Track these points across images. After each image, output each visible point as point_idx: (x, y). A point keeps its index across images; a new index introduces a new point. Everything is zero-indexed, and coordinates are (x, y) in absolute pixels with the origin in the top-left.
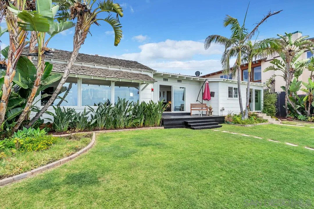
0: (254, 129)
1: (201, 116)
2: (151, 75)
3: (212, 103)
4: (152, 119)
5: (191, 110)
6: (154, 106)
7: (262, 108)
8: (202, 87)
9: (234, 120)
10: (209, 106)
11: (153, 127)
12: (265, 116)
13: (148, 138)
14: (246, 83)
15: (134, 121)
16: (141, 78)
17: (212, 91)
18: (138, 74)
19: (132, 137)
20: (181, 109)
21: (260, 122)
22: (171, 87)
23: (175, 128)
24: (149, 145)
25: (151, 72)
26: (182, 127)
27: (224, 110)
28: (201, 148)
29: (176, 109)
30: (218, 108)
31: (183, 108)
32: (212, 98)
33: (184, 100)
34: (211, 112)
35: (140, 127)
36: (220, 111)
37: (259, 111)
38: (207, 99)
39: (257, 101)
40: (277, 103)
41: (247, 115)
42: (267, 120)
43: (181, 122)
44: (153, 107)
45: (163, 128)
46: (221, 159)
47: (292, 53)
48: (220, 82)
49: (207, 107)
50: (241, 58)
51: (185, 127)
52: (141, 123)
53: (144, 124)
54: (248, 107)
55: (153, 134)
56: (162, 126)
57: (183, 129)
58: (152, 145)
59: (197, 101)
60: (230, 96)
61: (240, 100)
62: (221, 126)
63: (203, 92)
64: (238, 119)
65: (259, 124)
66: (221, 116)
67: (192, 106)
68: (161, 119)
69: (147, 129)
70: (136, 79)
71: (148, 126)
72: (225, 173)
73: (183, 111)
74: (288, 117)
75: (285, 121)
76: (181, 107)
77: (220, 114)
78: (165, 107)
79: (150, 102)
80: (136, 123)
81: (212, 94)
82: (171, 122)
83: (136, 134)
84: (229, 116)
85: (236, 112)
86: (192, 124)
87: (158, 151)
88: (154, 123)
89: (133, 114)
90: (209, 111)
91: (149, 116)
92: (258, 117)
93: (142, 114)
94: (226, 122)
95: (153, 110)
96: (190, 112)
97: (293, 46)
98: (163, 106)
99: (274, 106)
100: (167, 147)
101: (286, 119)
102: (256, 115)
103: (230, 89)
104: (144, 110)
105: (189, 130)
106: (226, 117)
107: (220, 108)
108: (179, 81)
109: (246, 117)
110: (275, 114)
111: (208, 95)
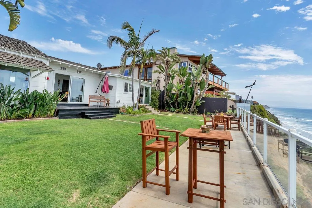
0: (139, 118)
1: (99, 107)
2: (47, 62)
3: (110, 96)
4: (44, 109)
5: (89, 101)
6: (48, 96)
7: (150, 102)
8: (102, 80)
9: (127, 111)
10: (106, 99)
11: (45, 117)
12: (150, 108)
13: (41, 128)
14: (139, 81)
15: (21, 112)
16: (34, 65)
17: (110, 85)
18: (29, 60)
19: (19, 128)
20: (78, 100)
21: (146, 113)
22: (69, 76)
23: (71, 118)
24: (43, 133)
25: (47, 60)
26: (79, 118)
27: (120, 102)
28: (94, 132)
29: (73, 100)
30: (114, 100)
31: (81, 99)
32: (110, 91)
33: (82, 91)
34: (109, 104)
35: (28, 118)
36: (116, 103)
37: (147, 104)
38: (106, 92)
39: (146, 96)
40: (159, 98)
41: (138, 107)
42: (151, 111)
43: (78, 112)
44: (46, 96)
45: (57, 118)
46: (108, 137)
47: (169, 63)
48: (118, 78)
49: (105, 99)
50: (136, 60)
51: (82, 118)
52: (29, 113)
53: (33, 115)
54: (138, 100)
55: (46, 124)
56: (56, 117)
57: (79, 119)
58: (47, 133)
59: (96, 93)
60: (126, 90)
61: (133, 94)
62: (116, 116)
63: (103, 85)
64: (130, 110)
65: (145, 114)
66: (117, 107)
67: (91, 97)
68: (56, 110)
69: (38, 120)
70: (28, 65)
71: (39, 117)
72: (109, 144)
73: (81, 102)
74: (165, 109)
75: (163, 112)
76: (79, 98)
77: (116, 106)
78: (61, 97)
79: (43, 91)
80: (23, 114)
81: (111, 88)
82: (67, 113)
83: (25, 125)
84: (124, 108)
85: (130, 105)
86: (89, 115)
87: (54, 137)
88: (47, 114)
89: (20, 103)
90: (107, 103)
91: (40, 106)
92: (146, 109)
93: (33, 104)
94: (121, 113)
95: (47, 100)
96: (88, 103)
97: (170, 58)
98: (59, 96)
99: (157, 101)
100: (63, 133)
101: (164, 110)
102: (144, 108)
103: (126, 85)
104: (35, 100)
105: (85, 120)
106: (121, 109)
107: (117, 101)
108: (79, 71)
109: (137, 109)
110: (158, 107)
111: (106, 88)
